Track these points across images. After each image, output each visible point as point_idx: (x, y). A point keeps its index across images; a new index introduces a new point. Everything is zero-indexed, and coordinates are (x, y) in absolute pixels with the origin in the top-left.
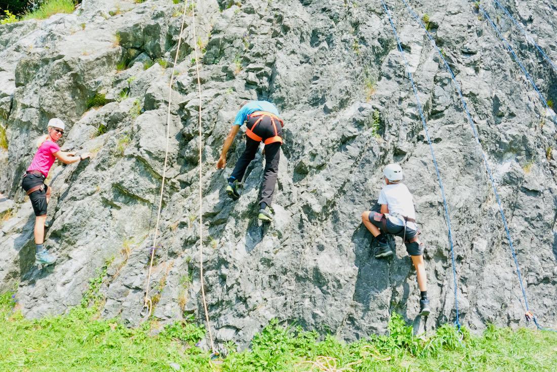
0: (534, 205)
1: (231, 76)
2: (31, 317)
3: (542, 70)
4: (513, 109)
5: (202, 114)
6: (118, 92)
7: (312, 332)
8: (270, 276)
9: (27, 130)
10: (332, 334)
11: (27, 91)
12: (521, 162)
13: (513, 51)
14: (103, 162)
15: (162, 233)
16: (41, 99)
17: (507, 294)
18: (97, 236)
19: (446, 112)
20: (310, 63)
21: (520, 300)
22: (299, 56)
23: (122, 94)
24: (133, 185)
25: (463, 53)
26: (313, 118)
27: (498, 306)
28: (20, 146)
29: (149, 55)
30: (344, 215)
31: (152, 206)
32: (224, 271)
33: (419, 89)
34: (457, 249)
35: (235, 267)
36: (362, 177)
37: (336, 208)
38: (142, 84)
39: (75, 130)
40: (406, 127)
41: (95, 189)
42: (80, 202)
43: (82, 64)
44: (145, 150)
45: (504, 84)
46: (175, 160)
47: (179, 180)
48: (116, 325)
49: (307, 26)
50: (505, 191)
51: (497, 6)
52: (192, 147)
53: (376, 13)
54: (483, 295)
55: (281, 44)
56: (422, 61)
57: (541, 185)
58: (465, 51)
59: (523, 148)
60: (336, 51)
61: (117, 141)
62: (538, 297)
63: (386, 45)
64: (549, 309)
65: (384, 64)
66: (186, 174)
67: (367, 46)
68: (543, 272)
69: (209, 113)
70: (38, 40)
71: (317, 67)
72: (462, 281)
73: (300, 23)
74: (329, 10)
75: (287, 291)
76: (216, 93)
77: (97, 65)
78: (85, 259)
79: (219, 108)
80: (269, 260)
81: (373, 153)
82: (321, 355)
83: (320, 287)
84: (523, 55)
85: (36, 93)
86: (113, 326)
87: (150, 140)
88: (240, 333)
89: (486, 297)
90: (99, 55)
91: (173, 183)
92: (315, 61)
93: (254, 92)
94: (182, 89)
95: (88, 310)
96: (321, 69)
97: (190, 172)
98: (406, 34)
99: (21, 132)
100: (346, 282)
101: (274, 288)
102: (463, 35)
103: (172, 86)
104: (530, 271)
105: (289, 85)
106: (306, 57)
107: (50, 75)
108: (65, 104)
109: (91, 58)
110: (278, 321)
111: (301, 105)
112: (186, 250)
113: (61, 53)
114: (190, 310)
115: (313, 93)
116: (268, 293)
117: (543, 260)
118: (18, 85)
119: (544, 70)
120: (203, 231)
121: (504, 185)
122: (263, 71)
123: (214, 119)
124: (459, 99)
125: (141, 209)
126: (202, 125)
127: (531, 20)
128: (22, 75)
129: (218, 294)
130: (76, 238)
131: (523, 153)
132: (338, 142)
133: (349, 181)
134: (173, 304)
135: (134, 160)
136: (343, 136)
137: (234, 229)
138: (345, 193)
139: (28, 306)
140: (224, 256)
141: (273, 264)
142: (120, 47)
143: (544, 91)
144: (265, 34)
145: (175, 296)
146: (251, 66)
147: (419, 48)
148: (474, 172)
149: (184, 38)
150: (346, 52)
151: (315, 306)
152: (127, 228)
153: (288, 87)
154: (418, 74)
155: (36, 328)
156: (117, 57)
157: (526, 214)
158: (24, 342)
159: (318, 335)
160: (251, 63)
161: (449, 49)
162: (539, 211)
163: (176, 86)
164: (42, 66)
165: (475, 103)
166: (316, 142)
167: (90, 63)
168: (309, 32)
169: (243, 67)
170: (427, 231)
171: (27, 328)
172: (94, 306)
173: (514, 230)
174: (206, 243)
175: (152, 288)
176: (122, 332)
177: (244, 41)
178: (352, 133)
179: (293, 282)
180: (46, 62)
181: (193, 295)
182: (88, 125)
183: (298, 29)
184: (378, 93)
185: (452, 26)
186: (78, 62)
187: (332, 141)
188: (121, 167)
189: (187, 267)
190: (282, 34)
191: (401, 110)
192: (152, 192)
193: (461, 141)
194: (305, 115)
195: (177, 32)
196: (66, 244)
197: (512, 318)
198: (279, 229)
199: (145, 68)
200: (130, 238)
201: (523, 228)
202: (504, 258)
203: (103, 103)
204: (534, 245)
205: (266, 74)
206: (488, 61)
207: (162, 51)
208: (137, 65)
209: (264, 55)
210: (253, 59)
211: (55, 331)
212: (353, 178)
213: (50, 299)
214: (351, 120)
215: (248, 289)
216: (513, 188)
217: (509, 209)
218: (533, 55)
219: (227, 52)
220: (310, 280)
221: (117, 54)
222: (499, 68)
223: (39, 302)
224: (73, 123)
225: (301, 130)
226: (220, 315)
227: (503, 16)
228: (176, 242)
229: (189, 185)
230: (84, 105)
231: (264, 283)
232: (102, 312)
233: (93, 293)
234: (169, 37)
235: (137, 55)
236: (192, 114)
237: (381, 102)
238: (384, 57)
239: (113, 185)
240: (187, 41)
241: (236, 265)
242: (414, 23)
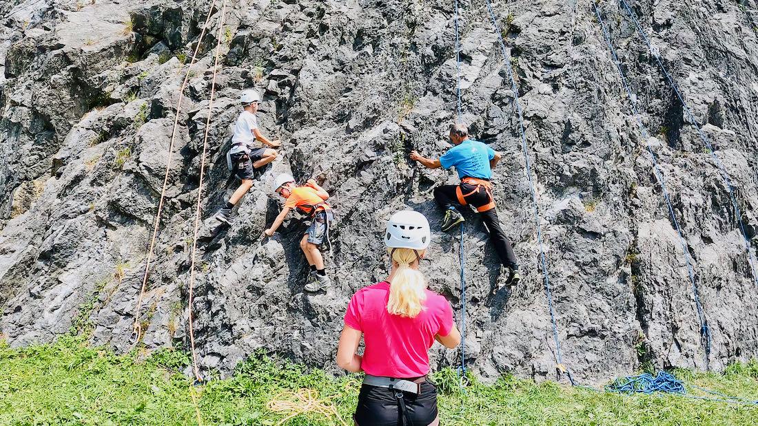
0: (590, 248)
1: (250, 84)
2: (16, 346)
3: (662, 88)
4: (589, 137)
5: (210, 128)
6: (125, 90)
7: (300, 364)
8: (260, 306)
9: (17, 132)
10: (320, 368)
11: (19, 85)
12: (585, 199)
13: (626, 63)
14: (99, 176)
15: (157, 257)
16: (34, 97)
17: (535, 343)
18: (90, 258)
19: (499, 137)
20: (344, 72)
21: (553, 352)
22: (334, 62)
23: (129, 94)
24: (130, 204)
25: (545, 65)
26: (331, 138)
27: (520, 355)
28: (7, 152)
29: (167, 45)
30: (346, 246)
31: (150, 227)
32: (211, 297)
33: (469, 108)
34: (473, 290)
35: (221, 293)
36: (370, 206)
37: (340, 238)
38: (153, 84)
39: (73, 135)
40: (439, 153)
41: (89, 207)
42: (72, 220)
43: (84, 57)
44: (145, 166)
45: (586, 106)
46: (178, 177)
47: (180, 200)
48: (104, 352)
49: (351, 26)
50: (557, 230)
51: (622, 5)
52: (196, 165)
53: (444, 11)
54: (501, 342)
55: (314, 47)
56: (482, 74)
57: (605, 226)
58: (548, 63)
59: (590, 183)
60: (380, 57)
61: (116, 153)
62: (578, 350)
63: (441, 54)
64: (590, 365)
65: (435, 76)
66: (188, 194)
67: (417, 53)
68: (589, 323)
69: (217, 127)
70: (36, 14)
71: (353, 76)
72: (479, 325)
73: (343, 21)
74: (385, 5)
75: (277, 321)
76: (229, 103)
77: (103, 57)
78: (75, 283)
79: (230, 122)
80: (259, 289)
81: (387, 181)
82: (305, 387)
83: (310, 319)
84: (640, 69)
85: (29, 88)
86: (101, 354)
87: (151, 154)
88: (224, 360)
89: (504, 344)
90: (105, 45)
91: (174, 204)
92: (351, 69)
93: (273, 103)
94: (193, 95)
95: (77, 338)
96: (356, 79)
97: (192, 192)
98: (472, 39)
99: (9, 135)
100: (336, 315)
101: (264, 318)
102: (548, 44)
103: (184, 91)
104: (573, 321)
105: (312, 98)
106: (342, 63)
107: (46, 69)
108: (63, 104)
109: (95, 49)
110: (265, 352)
111: (324, 121)
112: (180, 276)
113: (60, 42)
114: (179, 337)
115: (340, 108)
116: (257, 323)
117: (592, 310)
118: (8, 75)
119: (665, 88)
120: (196, 255)
121: (557, 223)
122: (286, 79)
123: (222, 134)
124: (518, 122)
125: (139, 230)
126: (208, 140)
127: (668, 24)
128: (13, 65)
129: (203, 321)
130: (67, 260)
131: (590, 188)
132: (353, 166)
133: (357, 210)
134: (163, 330)
135: (132, 176)
136: (359, 160)
137: (224, 255)
138: (351, 222)
139: (13, 335)
140: (211, 282)
141: (263, 293)
142: (134, 33)
143: (657, 115)
144: (300, 32)
145: (165, 322)
146: (275, 72)
147: (483, 58)
148: (514, 208)
149: (209, 28)
150: (390, 60)
151: (304, 338)
152: (123, 250)
153: (310, 100)
154: (473, 89)
155: (21, 356)
156: (129, 46)
157: (578, 258)
158: (8, 371)
159: (307, 367)
160: (277, 68)
161: (525, 60)
162: (595, 256)
163: (188, 91)
164: (38, 55)
165: (540, 127)
166: (326, 165)
167: (94, 55)
168: (353, 32)
169: (267, 73)
170: (435, 268)
171: (11, 357)
172: (84, 334)
173: (561, 275)
174: (198, 269)
175: (143, 314)
176: (110, 358)
177: (272, 41)
178: (369, 158)
179: (284, 312)
180: (43, 50)
181: (182, 323)
182: (88, 129)
183: (339, 28)
184: (416, 111)
185: (539, 31)
186: (79, 54)
187: (345, 166)
188: (119, 183)
189: (179, 294)
190: (318, 34)
191: (437, 133)
192: (151, 212)
193: (506, 171)
194: (325, 134)
195: (204, 18)
196: (56, 267)
197: (537, 369)
198: (271, 256)
199: (161, 62)
200: (126, 262)
201: (570, 273)
202: (543, 305)
203: (108, 102)
204: (582, 293)
205: (289, 83)
206: (575, 76)
207: (183, 42)
208: (153, 56)
209: (292, 59)
210: (279, 64)
211: (42, 359)
212: (362, 207)
213: (36, 326)
214: (372, 143)
215: (233, 315)
216: (567, 228)
217: (559, 251)
218: (654, 70)
219: (252, 52)
220: (300, 311)
221: (129, 41)
222: (585, 87)
223: (25, 330)
224: (71, 126)
225: (314, 151)
226: (206, 342)
227: (627, 18)
228: (171, 266)
229: (191, 206)
230: (85, 104)
231: (252, 311)
232: (92, 341)
233: (83, 320)
234: (194, 24)
235: (153, 44)
236: (199, 127)
237: (415, 122)
238: (436, 68)
239: (109, 203)
240: (213, 33)
241: (222, 292)
242: (490, 26)
